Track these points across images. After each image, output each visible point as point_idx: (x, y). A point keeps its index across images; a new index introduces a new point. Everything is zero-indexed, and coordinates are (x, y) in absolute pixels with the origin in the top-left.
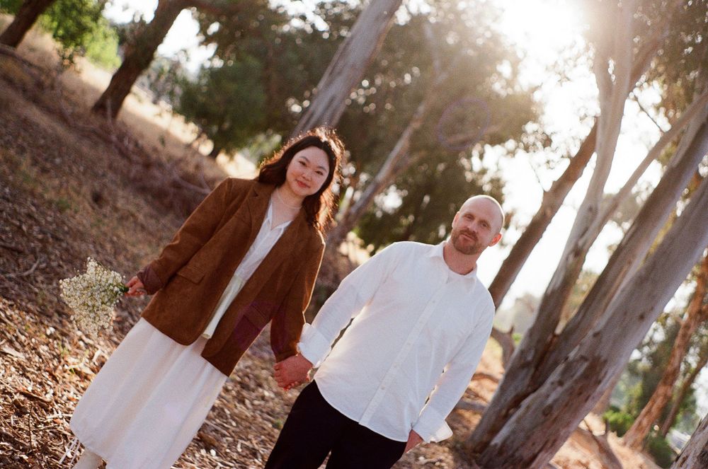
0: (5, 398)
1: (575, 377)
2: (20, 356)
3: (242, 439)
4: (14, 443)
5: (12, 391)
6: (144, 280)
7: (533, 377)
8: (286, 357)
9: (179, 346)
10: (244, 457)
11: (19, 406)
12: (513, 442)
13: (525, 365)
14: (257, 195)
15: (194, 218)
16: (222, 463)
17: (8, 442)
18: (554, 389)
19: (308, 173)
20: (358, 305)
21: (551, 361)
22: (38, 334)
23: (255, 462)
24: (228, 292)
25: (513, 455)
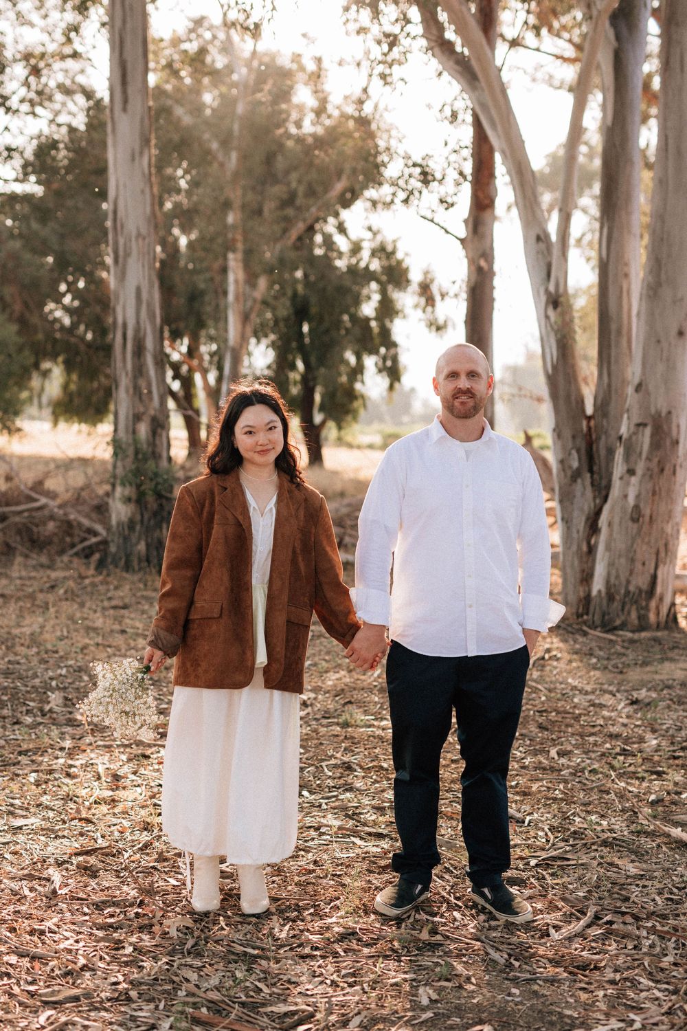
0: (67, 869)
1: (644, 455)
2: (34, 821)
3: (323, 760)
4: (116, 904)
5: (65, 858)
6: (161, 646)
7: (592, 484)
8: (353, 636)
9: (236, 691)
10: (340, 778)
11: (86, 868)
12: (617, 577)
13: (576, 475)
14: (226, 489)
15: (171, 551)
16: (323, 798)
17: (110, 906)
18: (628, 484)
19: (262, 438)
20: (390, 535)
21: (603, 452)
22: (25, 788)
23: (356, 776)
24: (257, 606)
25: (628, 592)
